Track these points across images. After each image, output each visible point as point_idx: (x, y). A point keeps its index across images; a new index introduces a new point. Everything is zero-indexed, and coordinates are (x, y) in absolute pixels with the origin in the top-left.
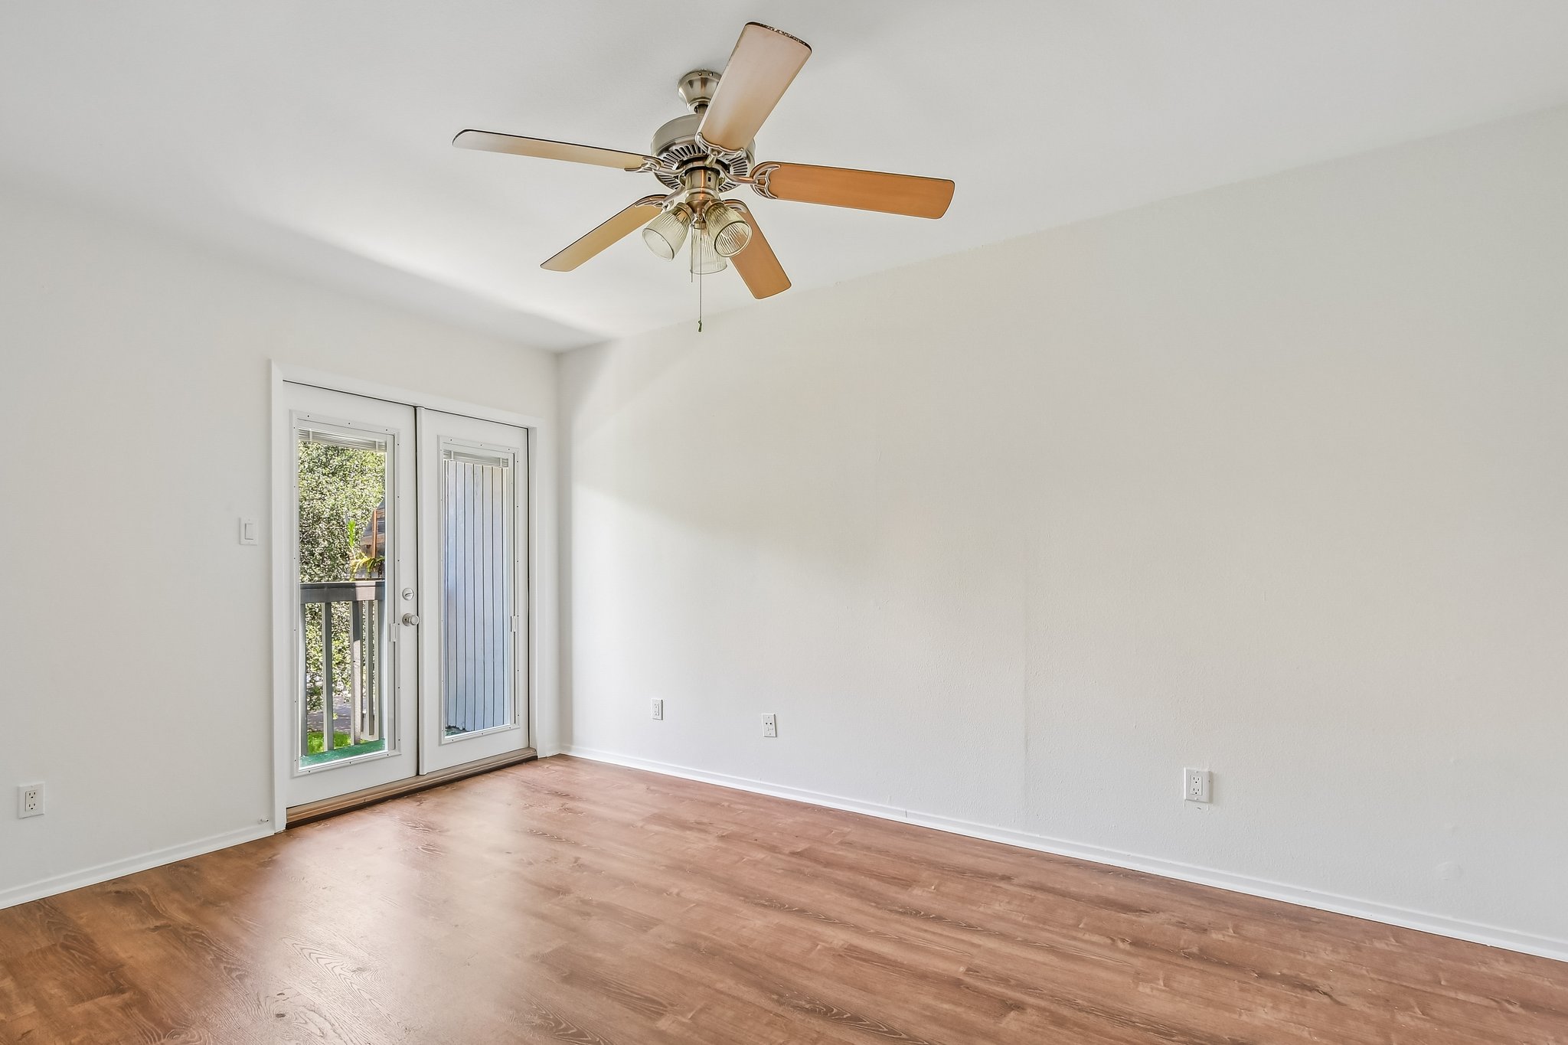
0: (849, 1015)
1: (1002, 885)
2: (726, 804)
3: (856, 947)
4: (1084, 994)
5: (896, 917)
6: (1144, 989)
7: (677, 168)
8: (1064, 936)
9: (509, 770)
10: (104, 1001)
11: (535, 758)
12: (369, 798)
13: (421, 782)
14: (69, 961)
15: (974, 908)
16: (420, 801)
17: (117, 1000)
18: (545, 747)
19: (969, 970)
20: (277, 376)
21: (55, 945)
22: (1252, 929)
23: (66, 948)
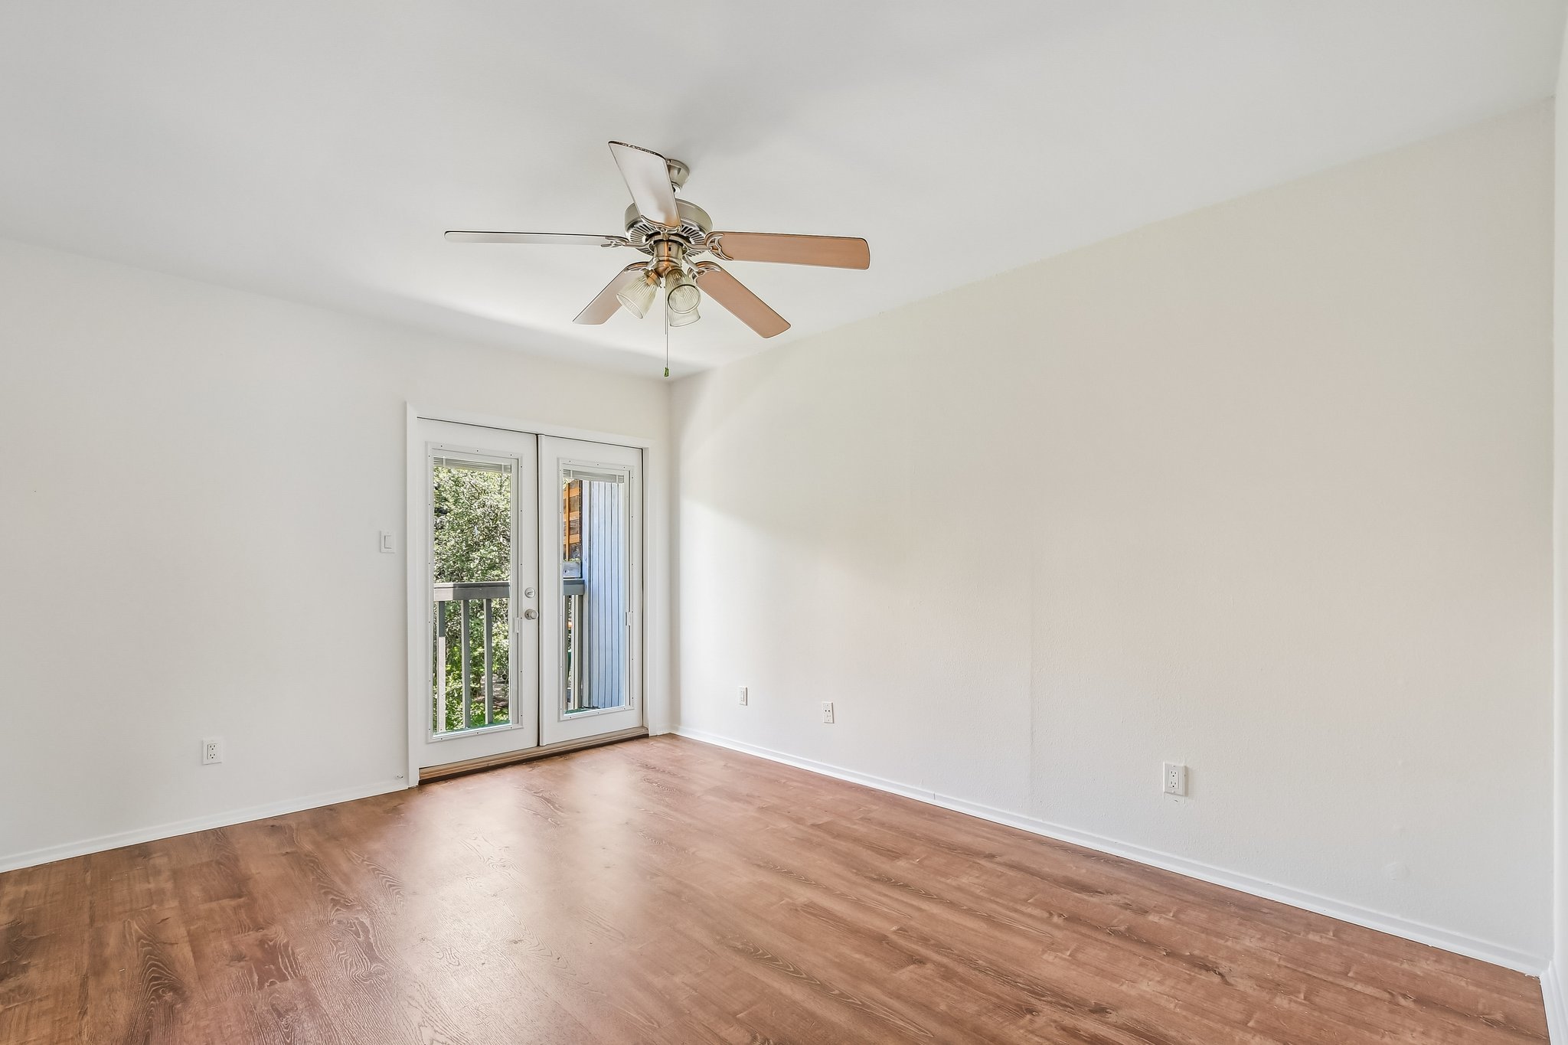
0: (770, 956)
1: (983, 862)
2: (783, 781)
3: (815, 904)
4: (989, 956)
5: (867, 882)
6: (1049, 957)
7: (647, 240)
8: (1008, 908)
9: (620, 745)
10: (226, 902)
11: (646, 736)
12: (492, 763)
13: (541, 752)
14: (216, 873)
15: (943, 879)
16: (533, 768)
17: (233, 903)
18: (656, 727)
19: (903, 931)
20: (412, 414)
21: (212, 861)
22: (1194, 915)
23: (219, 863)
